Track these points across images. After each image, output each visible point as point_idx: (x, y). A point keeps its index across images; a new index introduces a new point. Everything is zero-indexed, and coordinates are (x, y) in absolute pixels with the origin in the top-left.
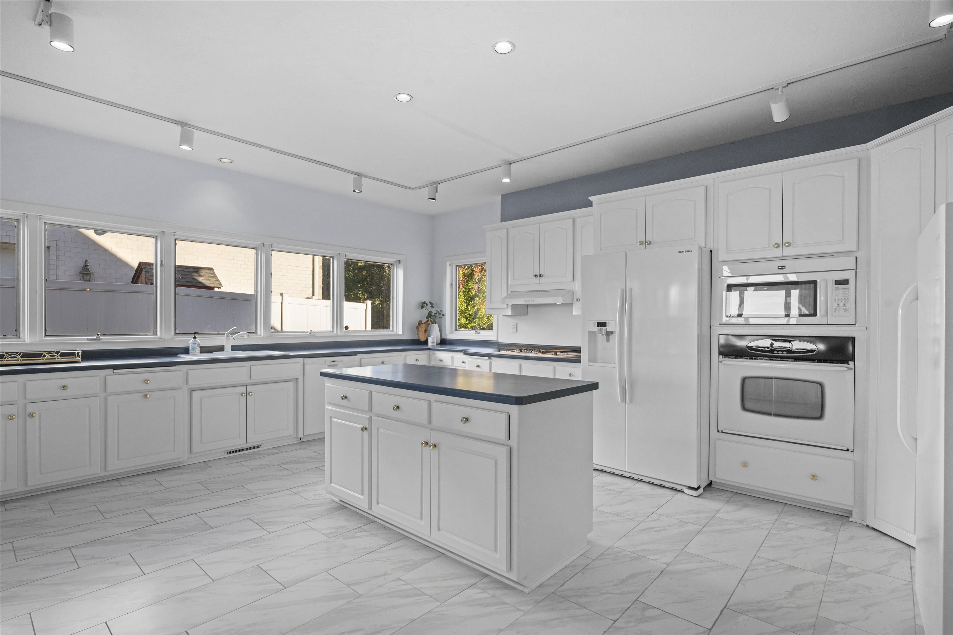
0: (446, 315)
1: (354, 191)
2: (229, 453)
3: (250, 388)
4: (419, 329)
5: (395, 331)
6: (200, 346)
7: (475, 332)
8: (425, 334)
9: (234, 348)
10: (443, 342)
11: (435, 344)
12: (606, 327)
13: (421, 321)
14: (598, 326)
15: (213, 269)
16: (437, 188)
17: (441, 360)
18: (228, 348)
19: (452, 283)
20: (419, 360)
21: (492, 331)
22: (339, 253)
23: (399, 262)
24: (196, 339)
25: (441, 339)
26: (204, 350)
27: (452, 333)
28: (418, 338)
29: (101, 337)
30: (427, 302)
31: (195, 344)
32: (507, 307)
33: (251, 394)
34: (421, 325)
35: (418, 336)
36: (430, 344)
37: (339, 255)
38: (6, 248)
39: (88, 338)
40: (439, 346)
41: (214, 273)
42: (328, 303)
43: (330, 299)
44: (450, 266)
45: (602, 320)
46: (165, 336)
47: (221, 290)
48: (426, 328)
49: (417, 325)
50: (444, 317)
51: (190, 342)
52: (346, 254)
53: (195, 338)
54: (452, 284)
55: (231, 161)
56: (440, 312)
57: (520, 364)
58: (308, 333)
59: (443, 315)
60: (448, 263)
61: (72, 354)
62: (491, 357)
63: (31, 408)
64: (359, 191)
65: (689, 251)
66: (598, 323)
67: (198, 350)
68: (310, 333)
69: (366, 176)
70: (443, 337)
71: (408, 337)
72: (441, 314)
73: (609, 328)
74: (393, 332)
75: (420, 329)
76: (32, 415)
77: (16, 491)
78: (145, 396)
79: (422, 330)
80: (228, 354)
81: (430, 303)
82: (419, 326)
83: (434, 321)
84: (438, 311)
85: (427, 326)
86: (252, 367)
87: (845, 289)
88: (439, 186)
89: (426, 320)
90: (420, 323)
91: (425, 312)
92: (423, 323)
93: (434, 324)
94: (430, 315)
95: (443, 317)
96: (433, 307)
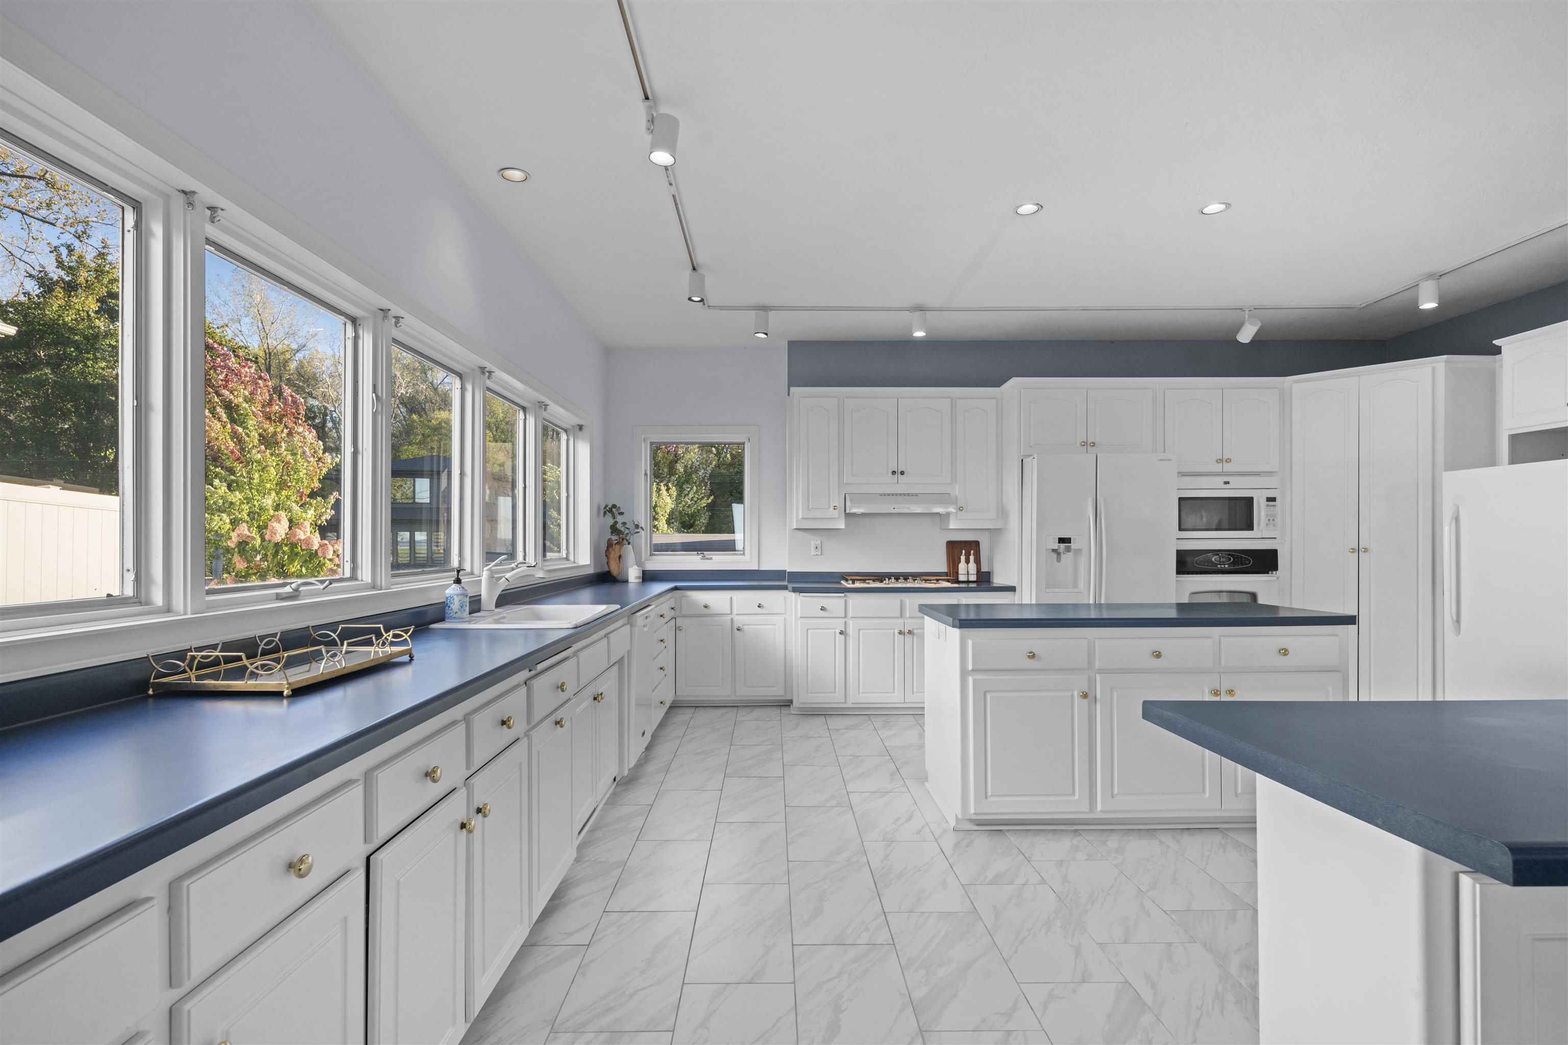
4: (610, 553)
5: (572, 558)
7: (700, 556)
8: (620, 563)
10: (648, 577)
12: (1070, 543)
13: (608, 539)
14: (1059, 543)
17: (706, 607)
18: (490, 602)
23: (580, 426)
25: (644, 571)
28: (608, 571)
34: (613, 546)
35: (609, 566)
37: (540, 406)
48: (618, 553)
54: (646, 474)
56: (632, 523)
60: (643, 438)
62: (846, 594)
64: (699, 299)
65: (1169, 460)
66: (1059, 539)
70: (646, 568)
73: (1074, 545)
74: (570, 562)
75: (613, 554)
79: (615, 556)
82: (610, 549)
85: (619, 550)
87: (1273, 506)
90: (611, 543)
92: (615, 543)
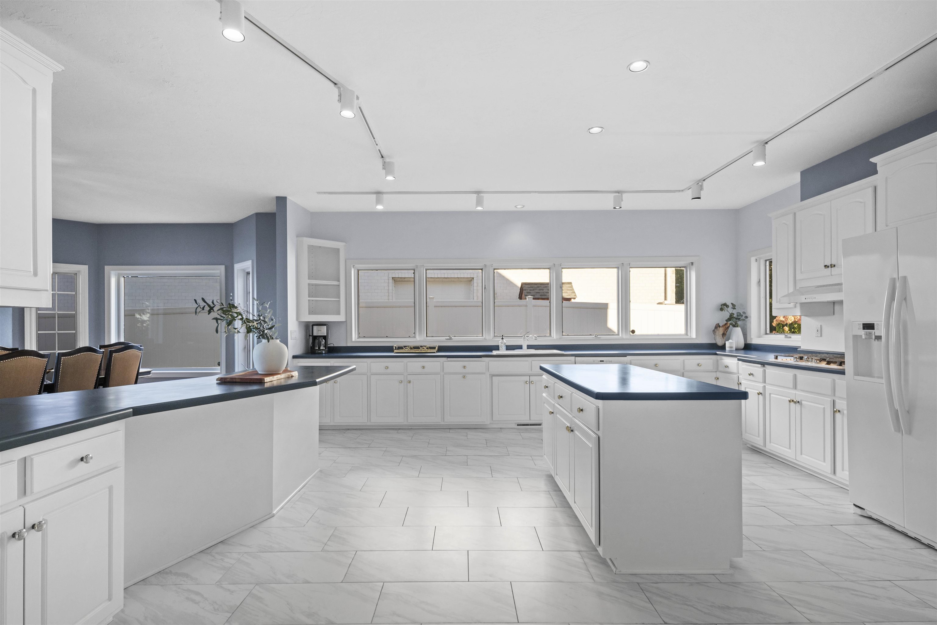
0: (751, 317)
1: (615, 208)
2: (518, 425)
3: (532, 378)
4: (715, 332)
5: (689, 334)
6: (506, 345)
7: (784, 336)
8: (723, 338)
9: (529, 347)
10: (748, 347)
11: (735, 349)
12: (874, 329)
13: (719, 324)
14: (864, 329)
15: (572, 283)
16: (701, 186)
17: (726, 367)
18: (525, 347)
19: (760, 280)
20: (701, 365)
21: (800, 335)
22: (623, 263)
23: (692, 263)
24: (504, 340)
25: (745, 344)
26: (508, 348)
27: (760, 336)
28: (715, 343)
29: (452, 338)
30: (729, 303)
31: (502, 343)
32: (795, 307)
33: (533, 382)
34: (718, 328)
35: (715, 340)
36: (727, 349)
37: (623, 265)
38: (454, 281)
39: (446, 339)
40: (743, 351)
41: (572, 287)
42: (682, 307)
43: (683, 303)
44: (756, 261)
45: (868, 321)
46: (487, 338)
47: (576, 300)
48: (724, 332)
49: (714, 328)
50: (748, 319)
51: (500, 342)
52: (629, 263)
53: (502, 339)
54: (759, 282)
55: (523, 206)
56: (742, 314)
57: (796, 375)
58: (594, 336)
59: (746, 317)
60: (753, 259)
61: (434, 348)
62: (765, 365)
63: (410, 378)
64: (619, 207)
66: (863, 324)
67: (504, 348)
68: (595, 336)
69: (626, 191)
70: (749, 342)
71: (704, 340)
72: (744, 316)
73: (876, 332)
74: (686, 336)
75: (717, 332)
76: (410, 382)
77: (403, 424)
78: (464, 377)
79: (720, 334)
80: (525, 351)
81: (732, 304)
82: (715, 330)
83: (735, 324)
84: (740, 313)
85: (726, 330)
86: (533, 362)
88: (704, 182)
89: (726, 322)
90: (718, 326)
91: (726, 314)
92: (721, 326)
93: (735, 327)
94: (731, 317)
95: (746, 319)
96: (735, 309)
